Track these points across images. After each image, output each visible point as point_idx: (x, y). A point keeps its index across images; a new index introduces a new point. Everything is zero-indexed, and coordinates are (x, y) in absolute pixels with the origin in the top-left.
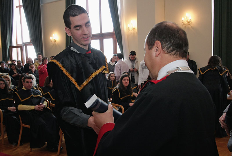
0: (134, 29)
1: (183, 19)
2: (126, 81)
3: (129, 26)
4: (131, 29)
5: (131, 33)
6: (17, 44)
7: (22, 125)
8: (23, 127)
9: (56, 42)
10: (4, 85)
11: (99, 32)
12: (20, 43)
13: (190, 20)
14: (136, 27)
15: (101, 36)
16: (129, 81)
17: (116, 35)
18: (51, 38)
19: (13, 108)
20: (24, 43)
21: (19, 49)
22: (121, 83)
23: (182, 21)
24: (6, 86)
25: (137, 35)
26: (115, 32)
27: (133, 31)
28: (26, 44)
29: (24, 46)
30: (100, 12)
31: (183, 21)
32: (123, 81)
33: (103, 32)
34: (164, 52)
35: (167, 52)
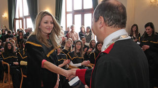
2: (100, 47)
7: (23, 76)
8: (24, 77)
10: (11, 47)
11: (81, 8)
19: (17, 63)
22: (96, 48)
24: (12, 47)
28: (26, 17)
29: (24, 19)
33: (84, 8)
34: (106, 25)
35: (109, 25)
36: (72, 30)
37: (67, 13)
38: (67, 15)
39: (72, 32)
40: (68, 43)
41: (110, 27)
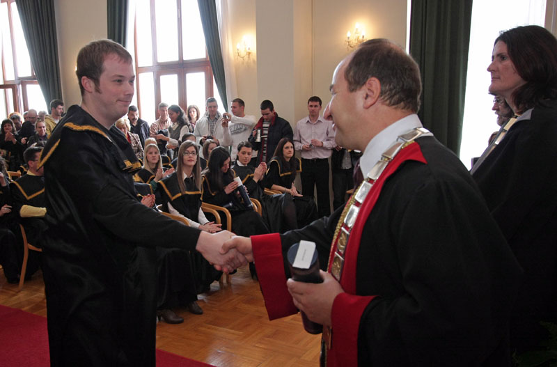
0: (249, 53)
1: (349, 34)
3: (238, 46)
4: (243, 53)
5: (243, 63)
6: (5, 81)
7: (28, 246)
11: (176, 58)
12: (10, 77)
13: (363, 37)
14: (254, 50)
15: (181, 68)
17: (212, 64)
20: (20, 79)
21: (10, 91)
23: (347, 40)
25: (256, 67)
26: (211, 58)
27: (246, 58)
28: (24, 82)
29: (20, 86)
30: (178, 16)
31: (349, 38)
33: (185, 58)
34: (383, 103)
35: (390, 102)
37: (139, 70)
38: (141, 75)
39: (162, 121)
40: (151, 153)
41: (394, 107)
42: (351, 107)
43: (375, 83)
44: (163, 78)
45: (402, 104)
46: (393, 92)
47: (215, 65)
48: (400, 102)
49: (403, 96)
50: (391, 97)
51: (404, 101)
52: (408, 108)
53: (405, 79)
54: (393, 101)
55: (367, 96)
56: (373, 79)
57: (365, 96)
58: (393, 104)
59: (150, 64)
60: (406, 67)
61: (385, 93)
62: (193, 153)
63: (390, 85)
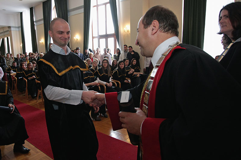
0: (128, 31)
2: (122, 65)
3: (124, 29)
4: (126, 31)
9: (78, 41)
11: (105, 34)
14: (129, 30)
15: (106, 36)
16: (124, 65)
18: (74, 38)
22: (119, 66)
25: (130, 35)
26: (116, 33)
27: (127, 33)
32: (120, 65)
33: (108, 33)
34: (161, 32)
35: (164, 31)
36: (98, 52)
37: (93, 38)
38: (94, 39)
39: (97, 53)
40: (94, 63)
41: (166, 33)
42: (146, 35)
43: (156, 23)
44: (101, 40)
45: (170, 31)
46: (165, 26)
47: (117, 35)
48: (169, 31)
49: (170, 28)
50: (164, 28)
51: (171, 30)
52: (173, 33)
53: (171, 20)
54: (165, 30)
55: (153, 29)
56: (155, 21)
57: (152, 29)
58: (166, 32)
59: (97, 35)
60: (171, 15)
61: (162, 27)
62: (106, 62)
63: (163, 23)
